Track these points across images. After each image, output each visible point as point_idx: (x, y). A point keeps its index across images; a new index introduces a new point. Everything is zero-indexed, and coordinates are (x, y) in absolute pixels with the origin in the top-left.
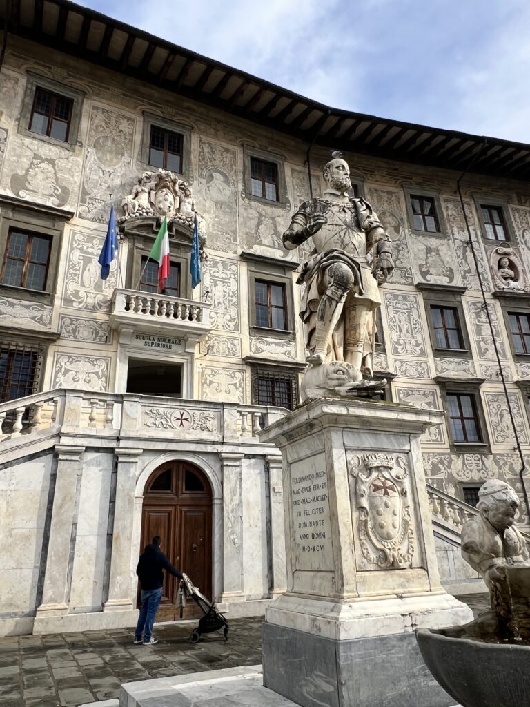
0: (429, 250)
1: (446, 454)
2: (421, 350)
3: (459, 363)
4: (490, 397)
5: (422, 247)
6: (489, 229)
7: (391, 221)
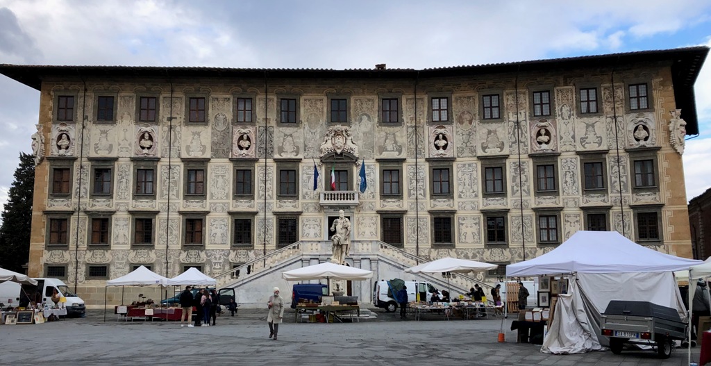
0: (490, 132)
1: (482, 248)
2: (476, 195)
3: (498, 200)
4: (514, 218)
5: (485, 131)
6: (538, 108)
7: (467, 116)
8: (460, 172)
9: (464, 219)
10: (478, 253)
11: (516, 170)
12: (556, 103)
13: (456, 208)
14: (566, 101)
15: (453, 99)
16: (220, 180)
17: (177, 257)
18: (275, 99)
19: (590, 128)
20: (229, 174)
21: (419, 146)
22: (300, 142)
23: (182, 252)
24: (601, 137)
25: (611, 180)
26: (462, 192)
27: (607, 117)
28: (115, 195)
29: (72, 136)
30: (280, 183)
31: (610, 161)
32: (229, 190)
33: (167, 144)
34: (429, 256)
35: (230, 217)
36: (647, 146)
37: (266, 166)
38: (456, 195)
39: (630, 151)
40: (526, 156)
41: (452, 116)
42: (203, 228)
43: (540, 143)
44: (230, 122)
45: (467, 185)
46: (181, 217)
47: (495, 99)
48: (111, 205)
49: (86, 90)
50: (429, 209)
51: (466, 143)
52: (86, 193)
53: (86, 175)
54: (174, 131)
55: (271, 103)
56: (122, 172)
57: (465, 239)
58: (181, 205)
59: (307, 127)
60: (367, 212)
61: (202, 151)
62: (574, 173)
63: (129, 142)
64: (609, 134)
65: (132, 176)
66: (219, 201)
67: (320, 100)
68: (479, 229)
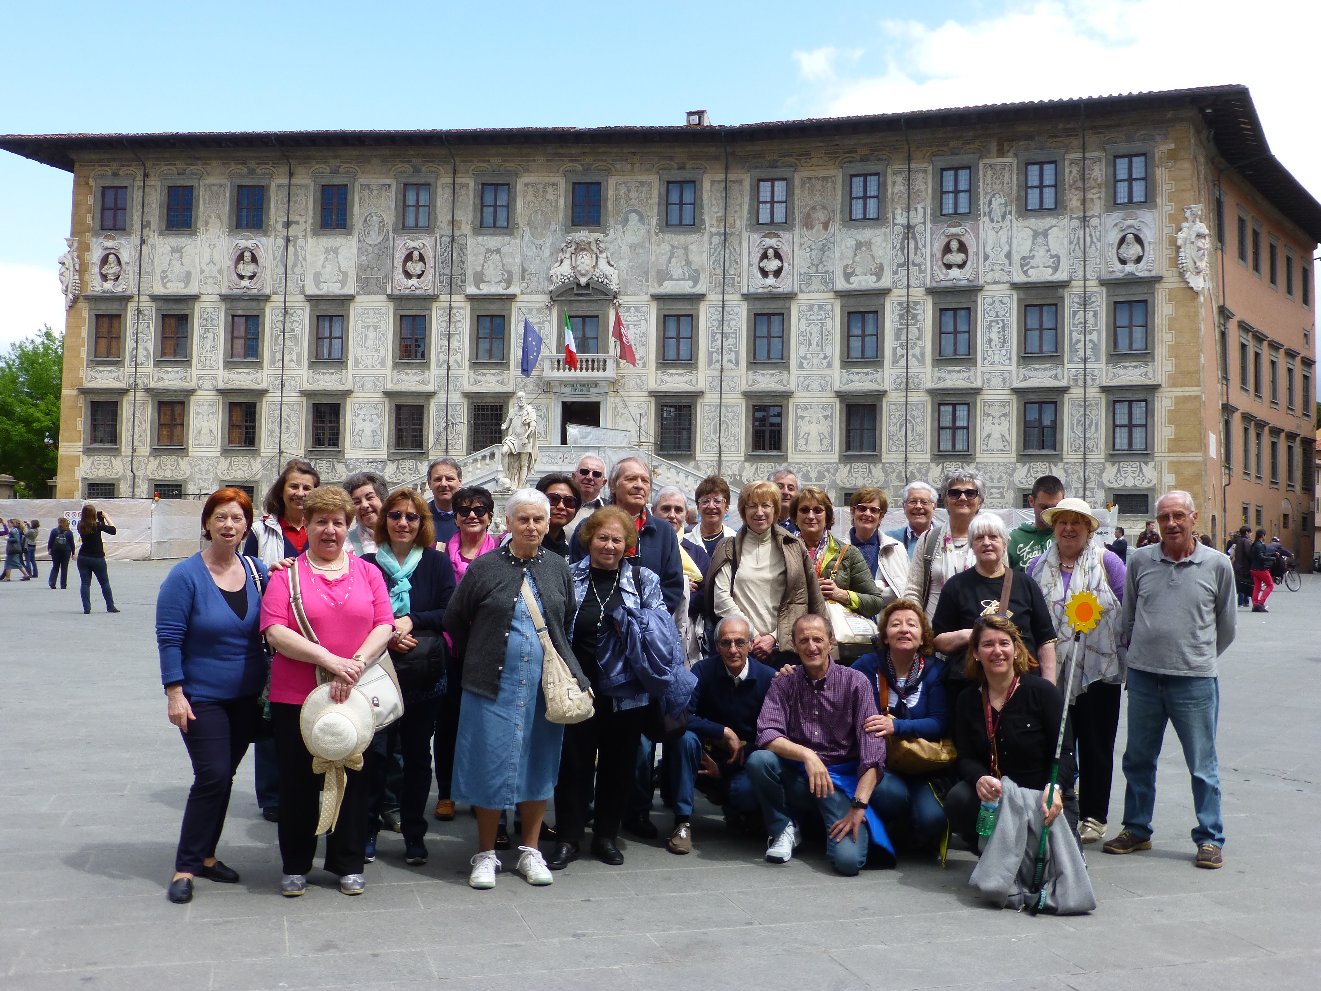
0: (859, 246)
1: (834, 463)
2: (829, 363)
3: (867, 374)
4: (893, 407)
5: (851, 243)
6: (949, 200)
7: (820, 215)
8: (803, 321)
9: (807, 409)
10: (828, 470)
11: (901, 316)
12: (981, 190)
13: (792, 387)
14: (1000, 186)
15: (797, 181)
16: (371, 334)
18: (472, 184)
19: (1040, 239)
20: (388, 324)
21: (732, 271)
22: (515, 263)
24: (1058, 257)
25: (1071, 339)
26: (805, 358)
27: (1071, 218)
28: (194, 361)
29: (124, 257)
30: (477, 339)
31: (1070, 303)
32: (387, 352)
33: (281, 270)
34: (741, 476)
35: (387, 400)
36: (1139, 274)
37: (451, 308)
38: (793, 363)
39: (1109, 284)
40: (921, 291)
41: (794, 214)
42: (342, 420)
43: (949, 267)
44: (391, 228)
45: (814, 346)
46: (304, 400)
47: (872, 182)
48: (188, 378)
49: (146, 175)
50: (744, 388)
52: (147, 357)
53: (148, 326)
54: (294, 246)
55: (463, 192)
56: (206, 320)
57: (806, 444)
58: (305, 379)
59: (527, 236)
60: (631, 394)
61: (340, 282)
62: (1004, 325)
63: (218, 267)
64: (1074, 250)
65: (222, 327)
66: (369, 372)
67: (553, 184)
68: (831, 427)
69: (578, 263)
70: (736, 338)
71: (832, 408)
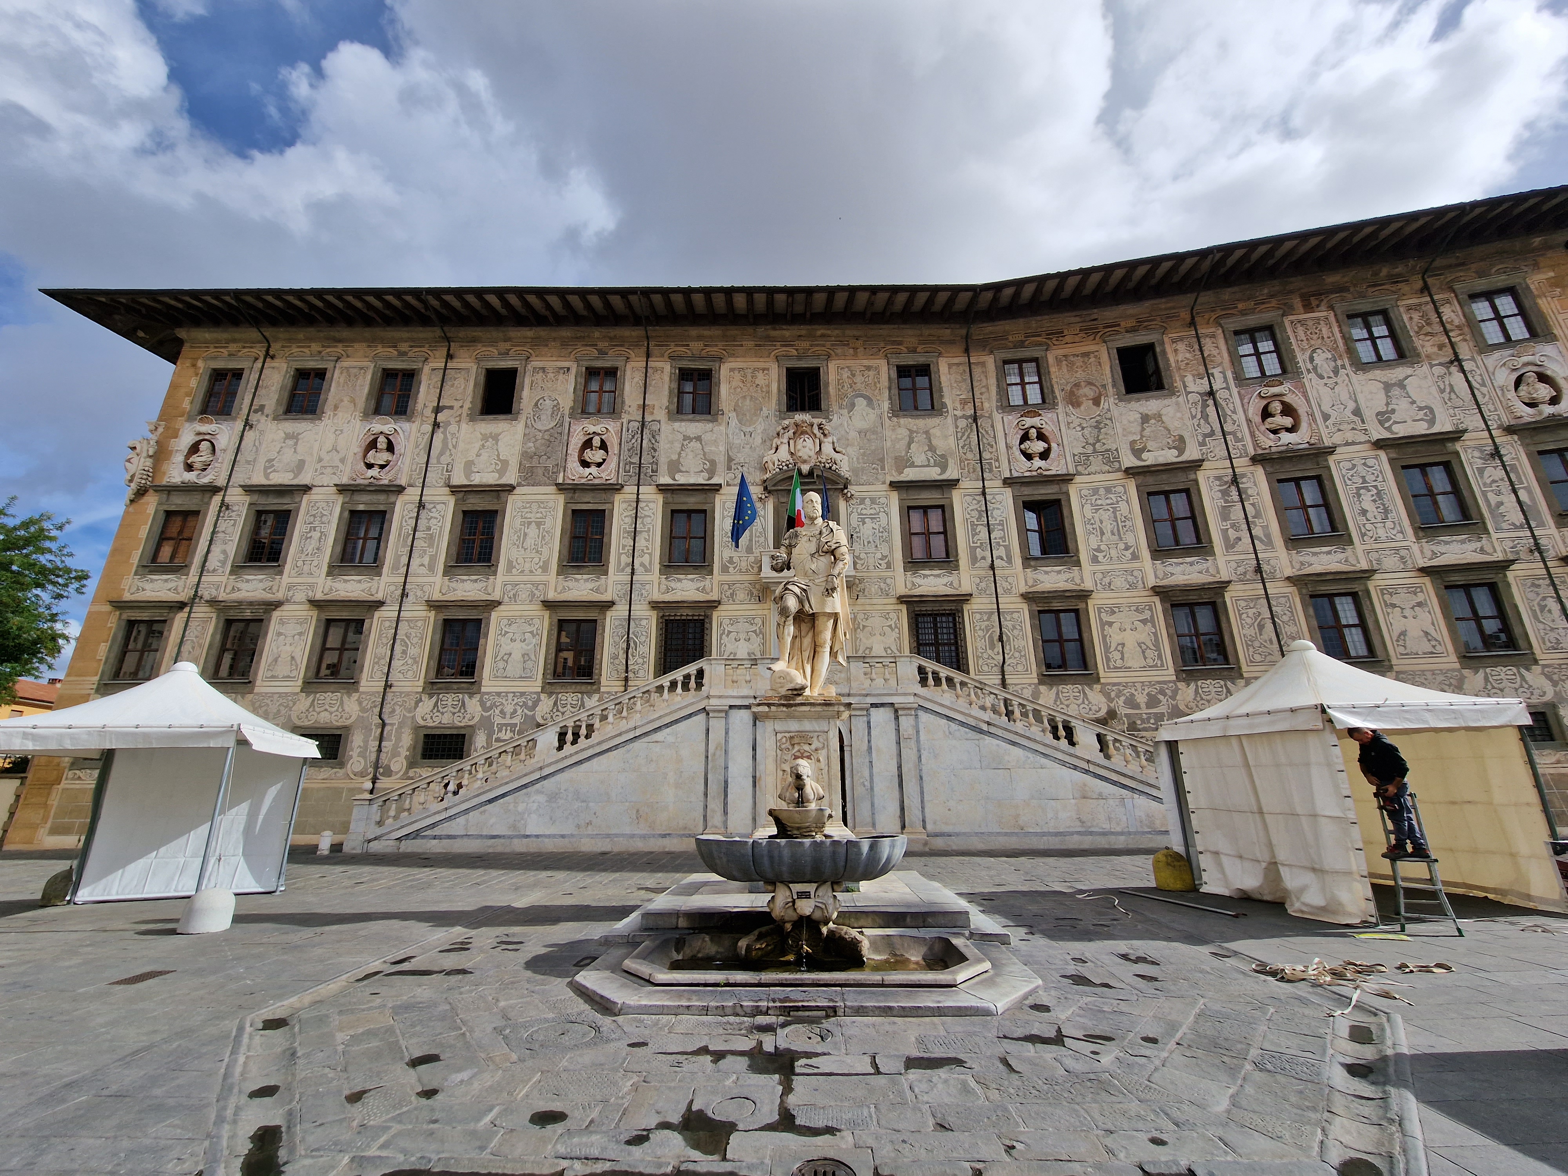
0: (1145, 419)
1: (1170, 682)
2: (1133, 554)
4: (1243, 603)
6: (1250, 362)
7: (1088, 392)
8: (1088, 507)
9: (1114, 612)
10: (1162, 692)
11: (1225, 493)
12: (1295, 346)
13: (1088, 585)
14: (1320, 341)
15: (1050, 361)
16: (533, 531)
17: (410, 712)
18: (667, 367)
19: (1396, 391)
20: (555, 519)
21: (986, 455)
22: (719, 452)
23: (425, 697)
25: (1489, 501)
26: (1098, 550)
27: (1432, 366)
28: (288, 567)
30: (671, 538)
31: (1470, 458)
32: (551, 555)
33: (424, 458)
35: (547, 614)
37: (638, 501)
38: (1084, 556)
39: (1520, 431)
40: (1245, 461)
41: (1053, 392)
42: (482, 641)
43: (1275, 431)
44: (567, 412)
45: (1108, 534)
46: (432, 614)
48: (275, 589)
49: (268, 357)
50: (1023, 589)
51: (1094, 445)
52: (224, 563)
53: (234, 525)
54: (444, 433)
55: (657, 376)
56: (314, 516)
57: (1122, 659)
58: (437, 588)
59: (734, 422)
60: (875, 601)
61: (498, 471)
62: (1379, 493)
63: (341, 455)
64: (1450, 399)
65: (334, 526)
66: (525, 578)
67: (764, 370)
68: (1155, 634)
69: (799, 447)
70: (1003, 530)
71: (1151, 609)
